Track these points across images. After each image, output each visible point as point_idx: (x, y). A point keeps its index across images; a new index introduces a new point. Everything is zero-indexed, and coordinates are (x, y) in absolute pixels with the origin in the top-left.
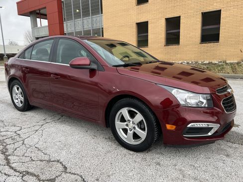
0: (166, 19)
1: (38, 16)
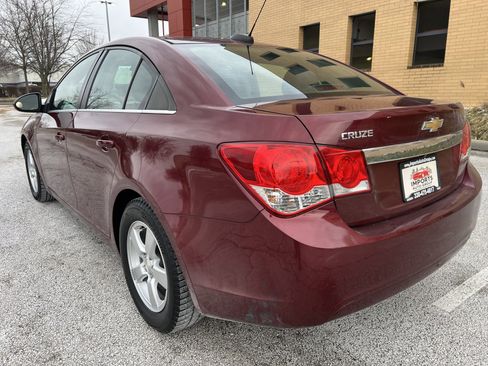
1: (160, 16)
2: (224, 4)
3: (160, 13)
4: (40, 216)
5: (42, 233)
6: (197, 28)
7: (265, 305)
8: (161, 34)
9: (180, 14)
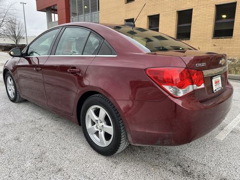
0: (148, 16)
1: (53, 11)
2: (86, 7)
3: (52, 10)
4: (18, 109)
5: (23, 117)
6: (73, 18)
7: (167, 136)
8: (53, 20)
9: (64, 11)
